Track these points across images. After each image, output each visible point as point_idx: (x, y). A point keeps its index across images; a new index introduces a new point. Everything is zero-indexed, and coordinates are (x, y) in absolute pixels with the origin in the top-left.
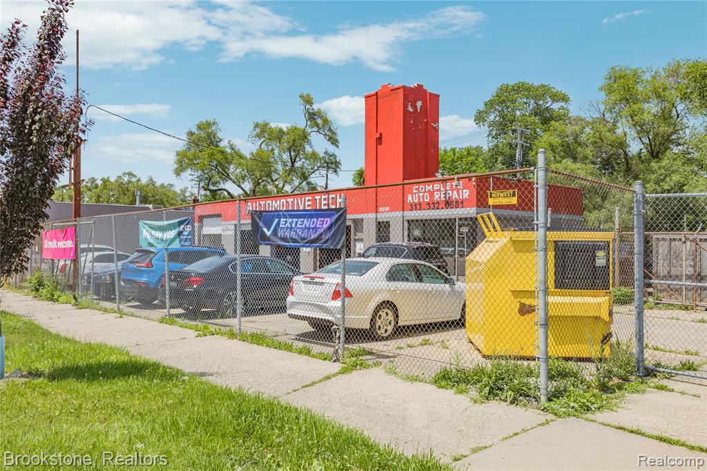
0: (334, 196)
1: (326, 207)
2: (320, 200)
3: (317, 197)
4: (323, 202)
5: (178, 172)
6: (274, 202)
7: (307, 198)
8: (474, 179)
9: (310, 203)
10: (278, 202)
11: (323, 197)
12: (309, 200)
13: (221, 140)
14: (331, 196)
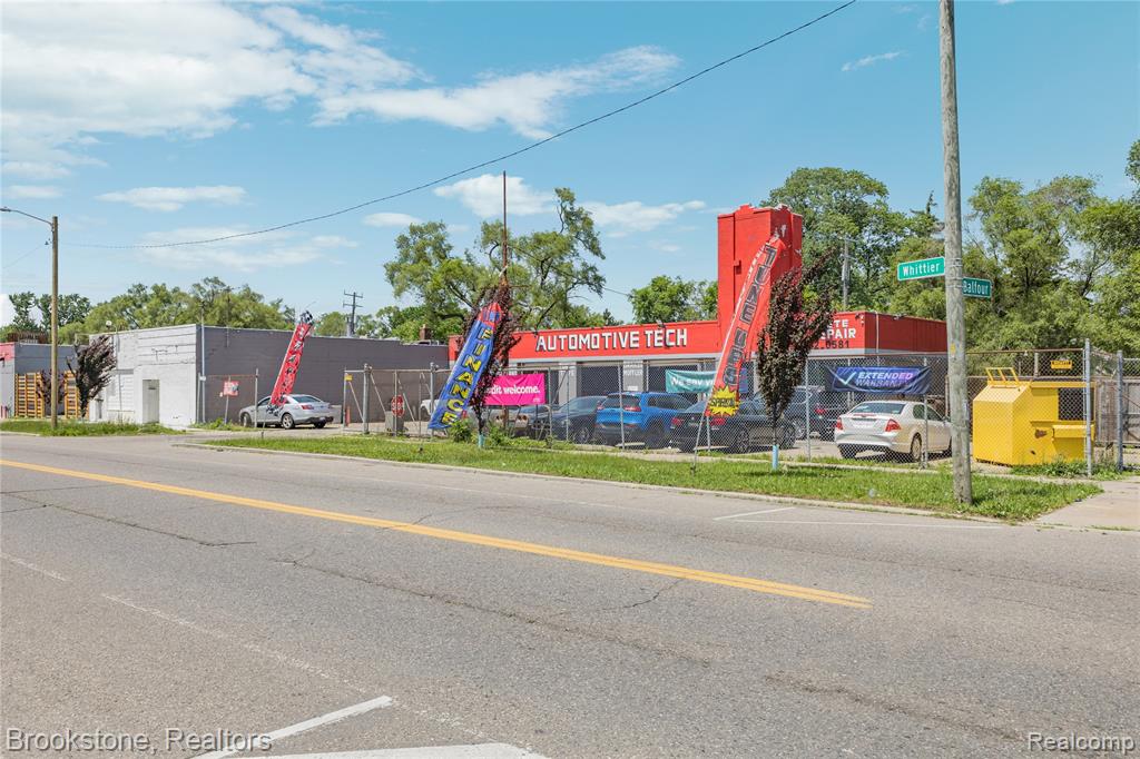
0: (673, 331)
1: (661, 344)
2: (653, 335)
3: (647, 332)
4: (657, 338)
5: (398, 293)
6: (581, 336)
7: (632, 333)
8: (862, 317)
9: (637, 339)
10: (588, 336)
11: (657, 332)
12: (635, 335)
13: (450, 247)
14: (668, 331)
